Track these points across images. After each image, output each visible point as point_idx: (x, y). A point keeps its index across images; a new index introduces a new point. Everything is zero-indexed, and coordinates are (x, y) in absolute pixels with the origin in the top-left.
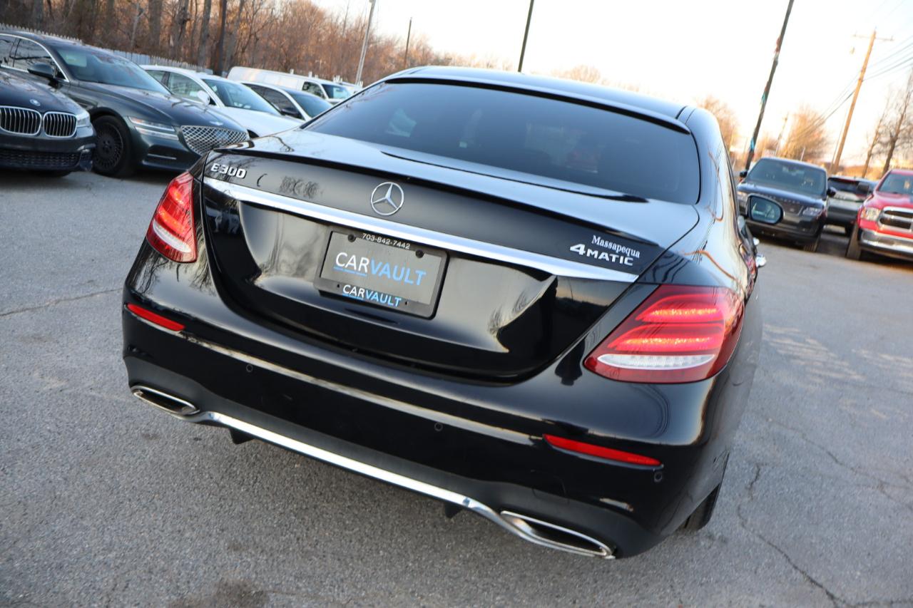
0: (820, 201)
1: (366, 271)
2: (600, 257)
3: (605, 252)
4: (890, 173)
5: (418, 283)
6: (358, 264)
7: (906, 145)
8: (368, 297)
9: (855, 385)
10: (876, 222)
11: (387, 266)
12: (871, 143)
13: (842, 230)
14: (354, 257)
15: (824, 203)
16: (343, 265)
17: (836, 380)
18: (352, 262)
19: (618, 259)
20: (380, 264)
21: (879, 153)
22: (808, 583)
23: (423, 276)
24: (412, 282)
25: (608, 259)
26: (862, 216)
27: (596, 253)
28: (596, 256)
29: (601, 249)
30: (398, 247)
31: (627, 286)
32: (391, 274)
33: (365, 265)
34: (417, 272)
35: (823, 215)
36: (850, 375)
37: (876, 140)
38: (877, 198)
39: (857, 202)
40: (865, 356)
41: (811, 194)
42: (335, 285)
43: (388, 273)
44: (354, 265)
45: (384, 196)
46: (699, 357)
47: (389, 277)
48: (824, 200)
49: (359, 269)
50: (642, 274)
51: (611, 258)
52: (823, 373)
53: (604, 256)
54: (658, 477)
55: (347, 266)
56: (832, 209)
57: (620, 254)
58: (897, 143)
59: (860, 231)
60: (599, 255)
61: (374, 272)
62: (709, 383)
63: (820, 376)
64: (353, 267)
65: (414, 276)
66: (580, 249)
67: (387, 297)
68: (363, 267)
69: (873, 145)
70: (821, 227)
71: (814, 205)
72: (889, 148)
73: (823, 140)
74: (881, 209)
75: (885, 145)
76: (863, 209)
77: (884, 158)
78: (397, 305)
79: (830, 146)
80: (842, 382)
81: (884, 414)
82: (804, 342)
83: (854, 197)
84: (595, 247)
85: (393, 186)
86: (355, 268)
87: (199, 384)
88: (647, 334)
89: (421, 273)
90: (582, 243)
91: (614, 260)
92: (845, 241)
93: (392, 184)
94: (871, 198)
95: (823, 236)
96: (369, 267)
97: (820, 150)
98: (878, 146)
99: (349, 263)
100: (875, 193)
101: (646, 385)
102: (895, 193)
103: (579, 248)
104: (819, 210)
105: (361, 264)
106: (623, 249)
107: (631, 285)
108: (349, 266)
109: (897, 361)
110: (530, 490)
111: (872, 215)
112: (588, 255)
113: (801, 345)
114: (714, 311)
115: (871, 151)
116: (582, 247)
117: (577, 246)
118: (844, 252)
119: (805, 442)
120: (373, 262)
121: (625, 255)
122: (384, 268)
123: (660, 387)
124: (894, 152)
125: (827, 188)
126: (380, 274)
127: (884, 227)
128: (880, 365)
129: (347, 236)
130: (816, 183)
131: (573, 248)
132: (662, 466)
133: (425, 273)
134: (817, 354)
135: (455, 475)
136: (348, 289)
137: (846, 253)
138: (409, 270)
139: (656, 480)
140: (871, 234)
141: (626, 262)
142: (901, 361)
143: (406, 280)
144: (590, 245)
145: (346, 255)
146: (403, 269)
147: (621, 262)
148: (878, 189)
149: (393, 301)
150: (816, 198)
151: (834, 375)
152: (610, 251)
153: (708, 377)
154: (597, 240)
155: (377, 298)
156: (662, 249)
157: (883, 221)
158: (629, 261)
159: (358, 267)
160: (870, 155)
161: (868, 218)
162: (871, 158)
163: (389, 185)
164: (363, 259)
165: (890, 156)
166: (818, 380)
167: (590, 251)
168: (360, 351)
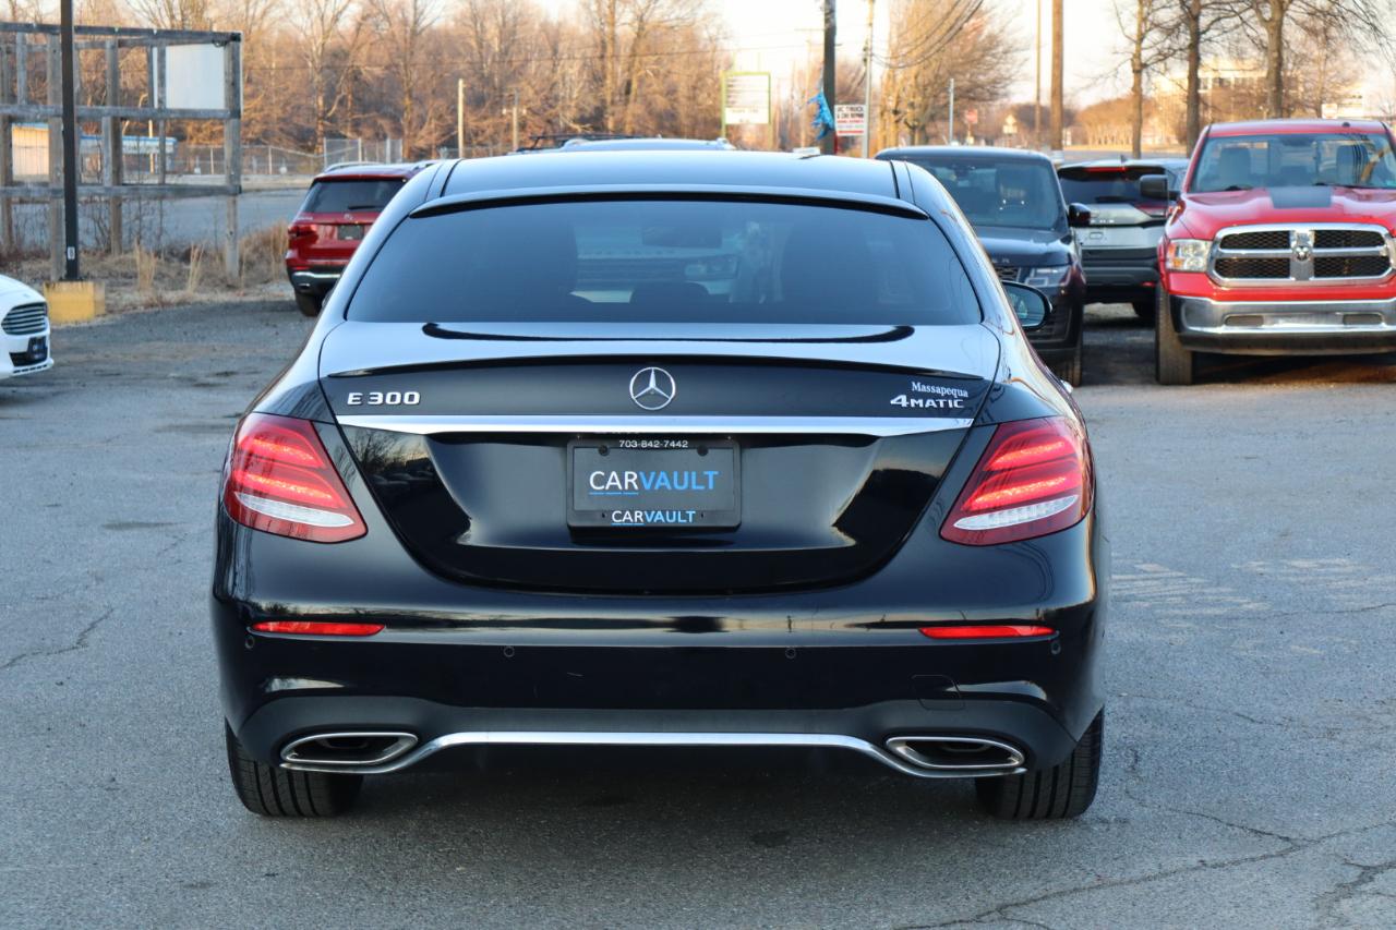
0: (1057, 245)
1: (636, 487)
2: (927, 405)
3: (930, 398)
4: (1207, 139)
5: (711, 486)
6: (622, 482)
7: (1228, 23)
8: (649, 520)
9: (1254, 617)
10: (1208, 275)
11: (663, 474)
12: (1133, 30)
13: (1125, 310)
14: (614, 474)
15: (1070, 248)
16: (603, 487)
17: (1214, 619)
18: (614, 480)
19: (946, 404)
20: (653, 474)
21: (1163, 56)
22: (1252, 835)
23: (714, 476)
24: (702, 488)
25: (934, 405)
26: (1170, 265)
27: (920, 402)
28: (921, 405)
29: (925, 396)
30: (672, 448)
31: (964, 434)
32: (672, 485)
33: (632, 481)
34: (706, 473)
35: (1075, 279)
36: (1239, 605)
37: (1146, 23)
38: (1193, 212)
39: (1144, 225)
40: (1260, 570)
41: (1029, 229)
42: (599, 516)
43: (667, 484)
44: (618, 483)
45: (648, 385)
46: (1060, 500)
47: (669, 487)
48: (1067, 240)
49: (626, 487)
50: (977, 416)
51: (938, 403)
52: (1189, 612)
53: (930, 403)
54: (1056, 649)
55: (607, 488)
56: (1091, 256)
57: (947, 397)
58: (1204, 21)
59: (1176, 304)
60: (924, 403)
61: (647, 486)
62: (1086, 522)
63: (1184, 617)
64: (616, 486)
65: (702, 480)
66: (903, 400)
67: (674, 513)
68: (630, 484)
69: (1141, 38)
70: (1078, 312)
71: (1047, 260)
72: (1185, 39)
73: (993, 41)
74: (1211, 238)
75: (1170, 31)
76: (1167, 245)
77: (1180, 71)
78: (691, 520)
79: (1019, 56)
80: (1229, 619)
81: (1315, 648)
82: (1135, 571)
83: (1137, 214)
84: (917, 395)
85: (656, 371)
86: (620, 487)
87: (423, 701)
88: (1002, 484)
89: (711, 474)
90: (902, 394)
91: (942, 405)
92: (1143, 338)
93: (653, 368)
94: (1180, 212)
95: (1091, 339)
96: (638, 481)
97: (992, 74)
98: (1154, 36)
99: (610, 483)
100: (1184, 197)
101: (1019, 544)
102: (1233, 189)
103: (900, 400)
104: (1063, 270)
105: (627, 481)
106: (947, 391)
107: (969, 431)
108: (611, 486)
109: (1323, 566)
110: (915, 702)
111: (1193, 257)
112: (913, 405)
113: (1130, 577)
114: (1060, 445)
115: (1138, 56)
116: (904, 398)
117: (899, 398)
118: (1151, 368)
119: (1193, 710)
120: (641, 474)
121: (952, 398)
122: (660, 479)
123: (1034, 542)
124: (1202, 46)
125: (1066, 208)
126: (657, 487)
127: (1229, 283)
128: (1292, 579)
129: (596, 450)
130: (1034, 197)
131: (893, 402)
132: (1058, 632)
133: (716, 473)
134: (1166, 585)
135: (820, 711)
136: (618, 517)
137: (1157, 374)
138: (694, 474)
139: (1054, 652)
140: (1203, 305)
141: (956, 405)
142: (1329, 565)
143: (694, 487)
144: (911, 395)
145: (603, 474)
146: (686, 474)
147: (951, 405)
148: (1191, 187)
149: (685, 516)
150: (1048, 242)
151: (1209, 611)
152: (936, 397)
153: (1083, 518)
154: (916, 387)
155: (662, 518)
156: (989, 382)
157: (1223, 267)
158: (959, 403)
159: (623, 484)
160: (1140, 68)
161: (1185, 267)
162: (1144, 75)
163: (650, 371)
164: (627, 474)
165: (1195, 61)
166: (1184, 625)
167: (913, 402)
168: (653, 592)
